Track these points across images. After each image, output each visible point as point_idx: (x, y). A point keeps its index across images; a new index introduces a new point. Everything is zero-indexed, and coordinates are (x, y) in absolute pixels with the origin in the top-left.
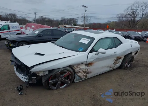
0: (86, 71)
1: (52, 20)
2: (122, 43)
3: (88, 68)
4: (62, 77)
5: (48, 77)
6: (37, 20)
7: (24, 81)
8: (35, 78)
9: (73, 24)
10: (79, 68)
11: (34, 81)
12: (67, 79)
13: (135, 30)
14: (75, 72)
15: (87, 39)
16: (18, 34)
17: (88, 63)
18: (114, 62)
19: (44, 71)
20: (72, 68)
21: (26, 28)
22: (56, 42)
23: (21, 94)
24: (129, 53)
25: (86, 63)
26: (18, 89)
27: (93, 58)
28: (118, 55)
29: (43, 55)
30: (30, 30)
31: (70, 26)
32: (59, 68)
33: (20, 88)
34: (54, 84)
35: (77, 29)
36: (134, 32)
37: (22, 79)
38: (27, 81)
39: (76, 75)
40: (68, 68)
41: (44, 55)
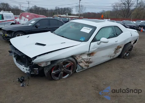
0: (88, 61)
1: (46, 9)
2: (122, 32)
3: (90, 58)
4: (64, 67)
5: (50, 68)
6: (30, 9)
7: (26, 72)
8: (37, 69)
9: (67, 14)
10: (81, 58)
11: (36, 72)
12: (70, 69)
13: (130, 20)
14: (77, 63)
15: (88, 28)
16: (13, 24)
17: (90, 52)
18: (115, 52)
19: (46, 62)
20: (74, 59)
21: (20, 18)
22: (55, 31)
23: (23, 86)
24: (128, 42)
25: (88, 53)
26: (19, 81)
27: (95, 48)
28: (119, 45)
29: (44, 45)
30: (25, 20)
31: (64, 16)
32: (62, 59)
33: (22, 79)
34: (57, 75)
35: (72, 19)
36: (128, 21)
37: (23, 70)
38: (29, 72)
39: (78, 65)
40: (71, 59)
41: (46, 45)
